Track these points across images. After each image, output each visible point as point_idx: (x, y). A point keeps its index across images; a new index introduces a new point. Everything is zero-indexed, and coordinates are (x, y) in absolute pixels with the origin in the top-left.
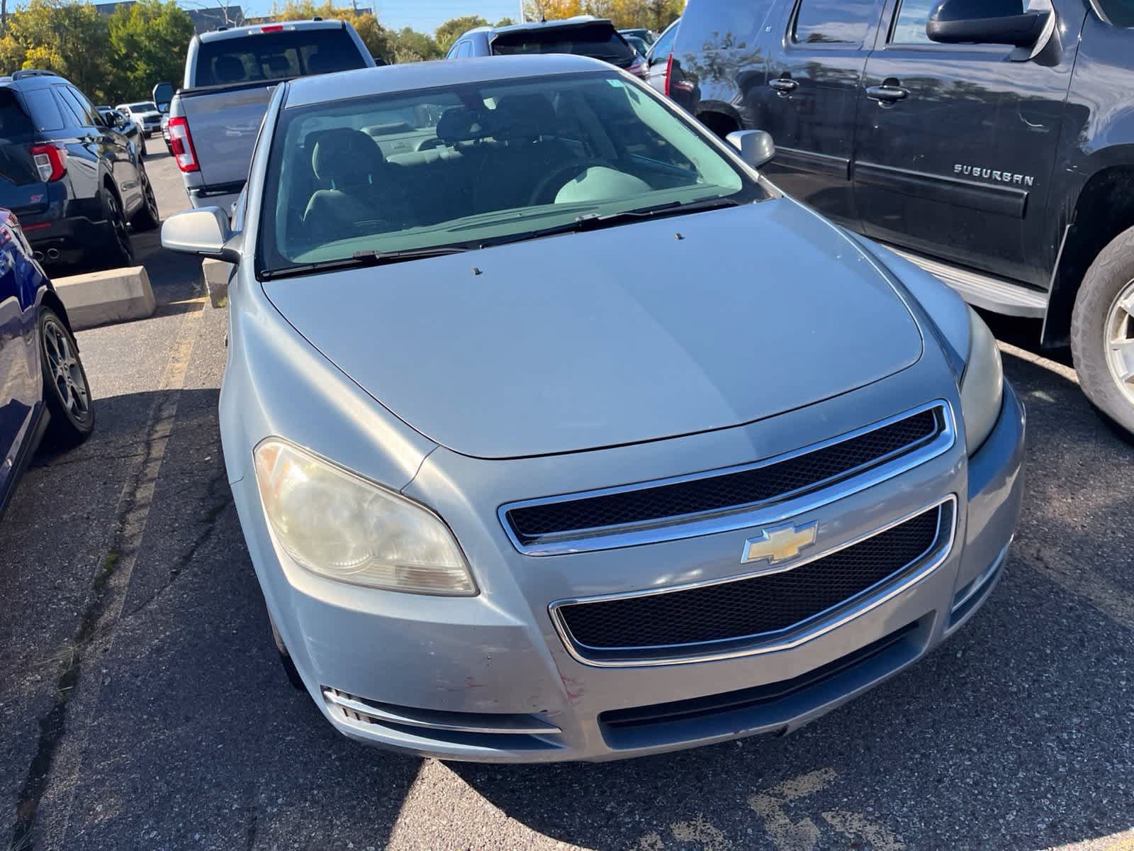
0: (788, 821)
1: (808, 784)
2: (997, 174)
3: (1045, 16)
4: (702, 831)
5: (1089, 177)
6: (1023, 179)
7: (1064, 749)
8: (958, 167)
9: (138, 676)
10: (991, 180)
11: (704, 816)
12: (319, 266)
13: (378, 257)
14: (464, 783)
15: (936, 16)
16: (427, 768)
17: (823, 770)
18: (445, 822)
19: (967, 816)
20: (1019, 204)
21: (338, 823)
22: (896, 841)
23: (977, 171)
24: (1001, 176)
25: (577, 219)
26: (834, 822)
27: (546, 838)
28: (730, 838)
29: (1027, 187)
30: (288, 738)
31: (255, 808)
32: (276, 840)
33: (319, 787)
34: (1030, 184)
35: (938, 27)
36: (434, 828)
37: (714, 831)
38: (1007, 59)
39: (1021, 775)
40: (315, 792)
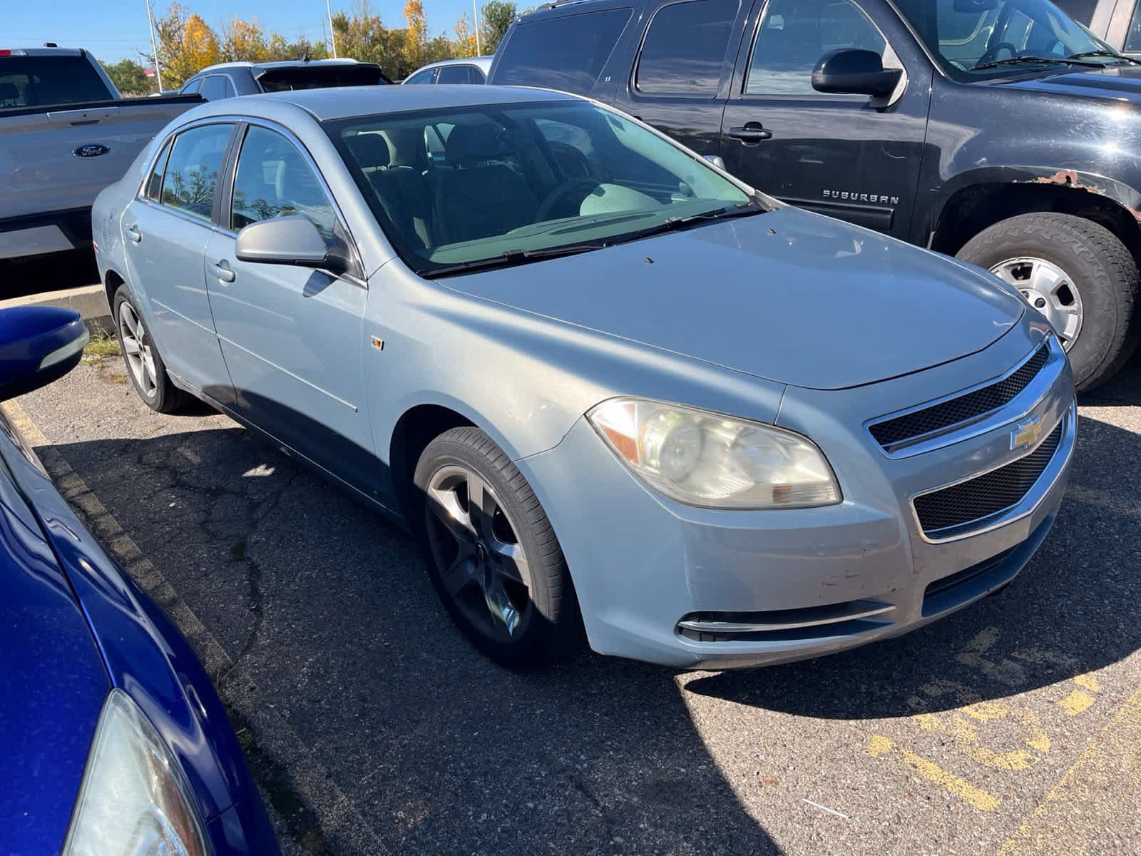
0: (993, 665)
1: (985, 639)
2: (864, 196)
3: (899, 73)
4: (944, 686)
5: (951, 194)
6: (889, 199)
7: (1117, 582)
8: (827, 192)
9: (319, 701)
10: (859, 201)
11: (936, 677)
12: (472, 265)
13: (526, 255)
14: (734, 703)
15: (821, 71)
16: (690, 701)
17: (987, 629)
18: (746, 733)
19: (1097, 632)
20: (887, 219)
21: (655, 758)
22: (1070, 658)
23: (845, 195)
24: (868, 198)
25: (667, 221)
26: (1023, 656)
27: (836, 721)
28: (967, 685)
29: (894, 205)
30: (538, 712)
31: (563, 771)
32: (612, 785)
33: (607, 738)
34: (896, 203)
35: (821, 78)
36: (742, 739)
37: (950, 683)
38: (866, 107)
39: (1106, 602)
40: (610, 743)
